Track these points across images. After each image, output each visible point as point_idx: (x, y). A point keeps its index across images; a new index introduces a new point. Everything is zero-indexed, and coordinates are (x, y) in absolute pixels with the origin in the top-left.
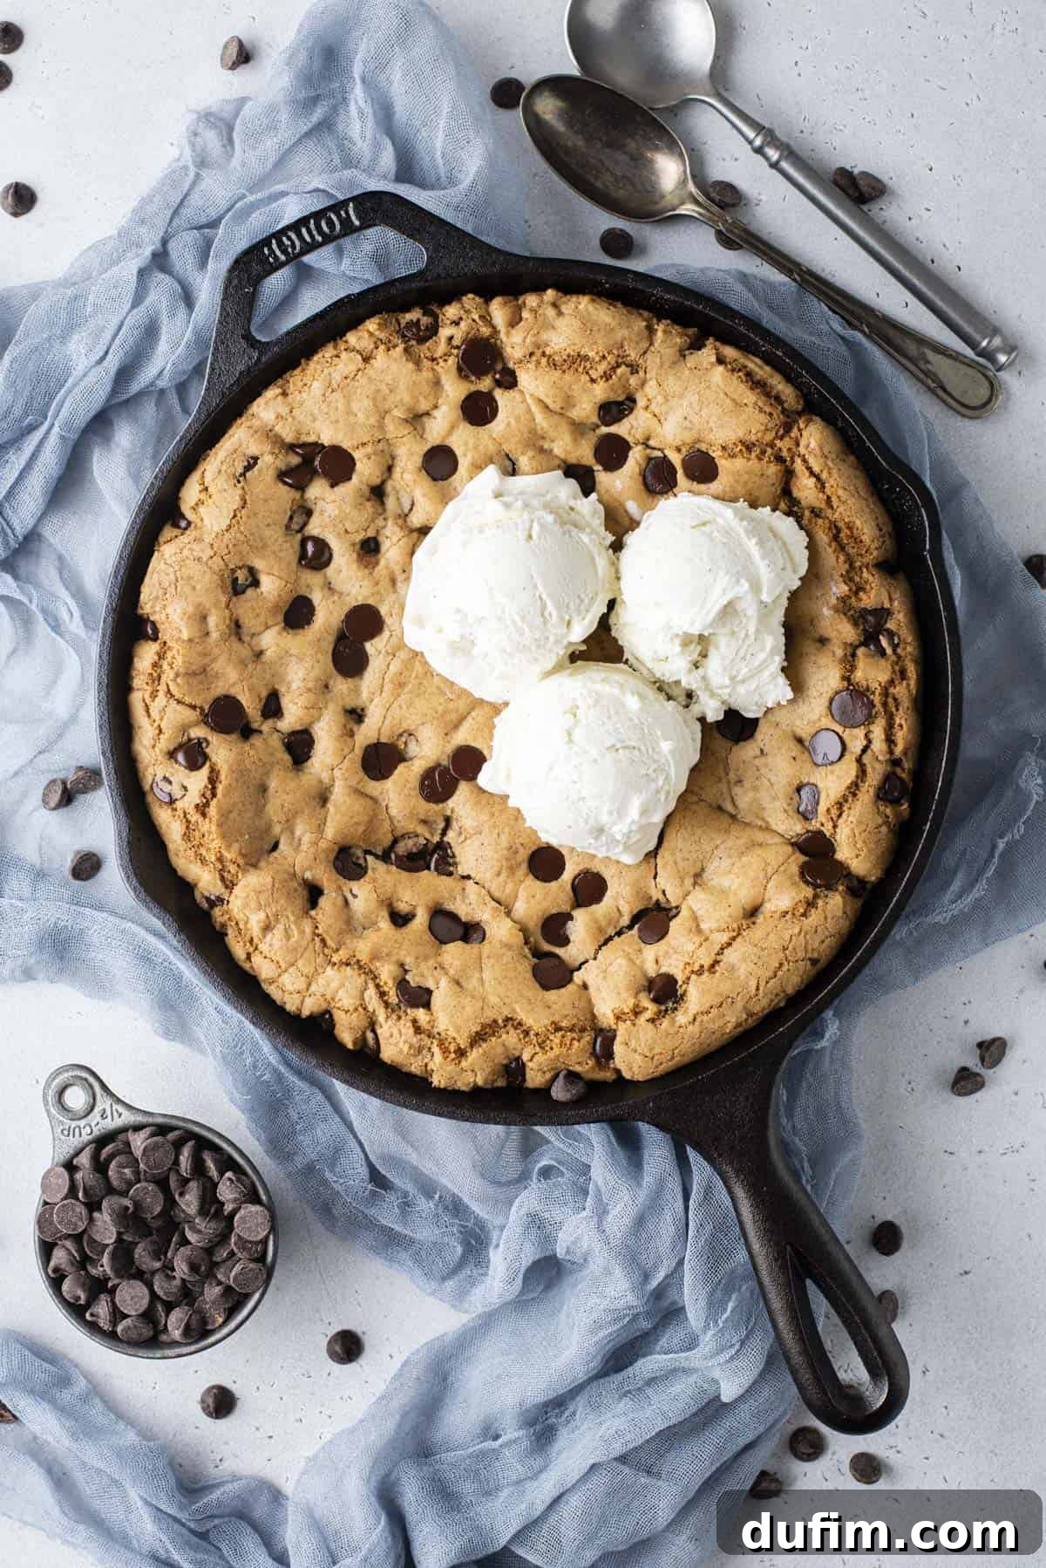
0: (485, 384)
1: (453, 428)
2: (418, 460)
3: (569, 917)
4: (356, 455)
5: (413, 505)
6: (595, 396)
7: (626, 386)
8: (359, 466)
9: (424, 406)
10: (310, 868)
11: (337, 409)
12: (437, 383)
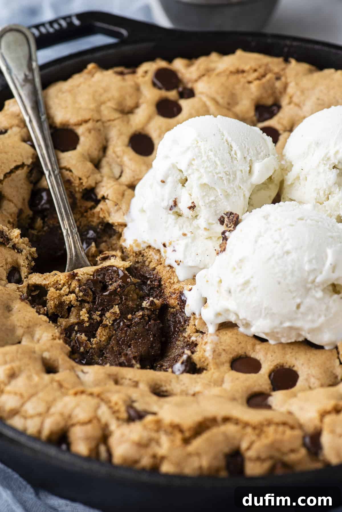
0: (172, 95)
1: (150, 119)
2: (126, 139)
3: (269, 395)
4: (80, 131)
5: (122, 172)
6: (252, 93)
7: (273, 88)
8: (82, 139)
9: (130, 103)
10: (48, 350)
11: (66, 101)
12: (137, 89)
